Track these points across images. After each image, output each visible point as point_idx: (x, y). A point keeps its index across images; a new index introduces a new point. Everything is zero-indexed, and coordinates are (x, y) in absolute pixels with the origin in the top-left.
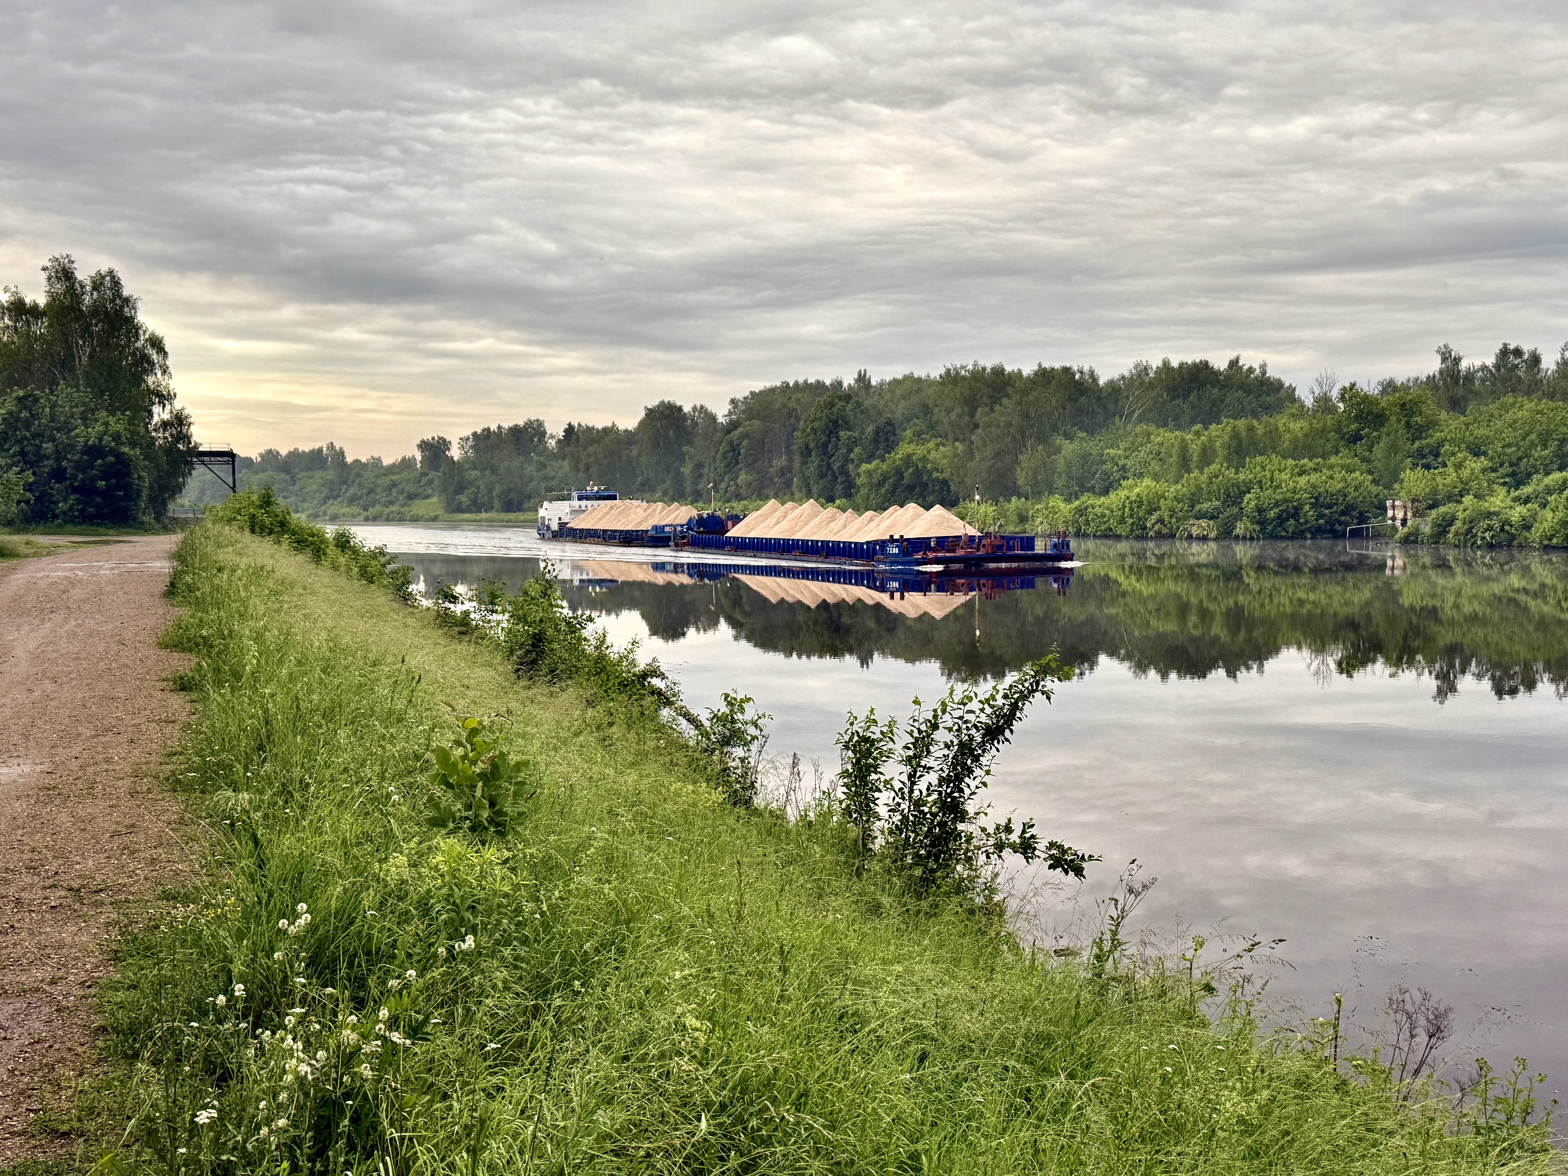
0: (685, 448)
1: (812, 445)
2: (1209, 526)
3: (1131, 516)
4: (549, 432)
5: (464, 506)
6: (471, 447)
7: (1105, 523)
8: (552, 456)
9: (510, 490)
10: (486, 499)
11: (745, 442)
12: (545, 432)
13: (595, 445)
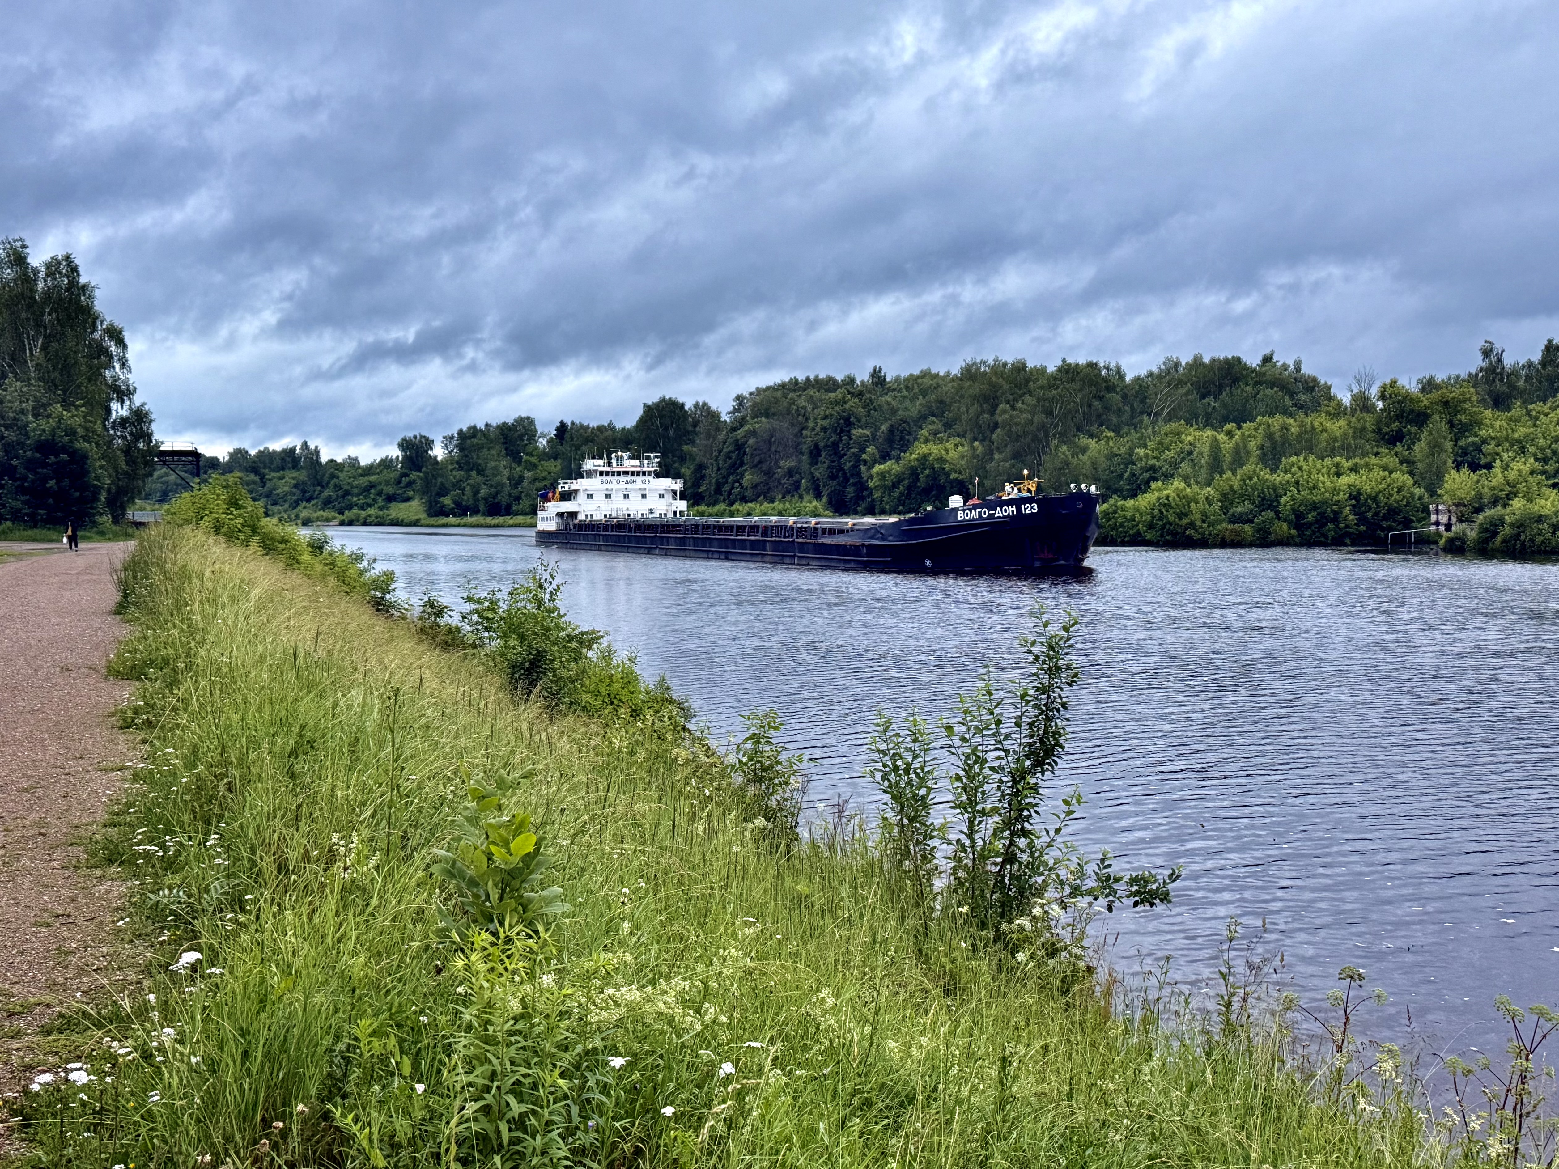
0: (685, 448)
1: (821, 444)
3: (1161, 520)
4: (539, 431)
5: (447, 509)
6: (456, 446)
8: (544, 456)
9: (497, 493)
10: (471, 502)
11: (751, 442)
12: (535, 431)
13: (589, 444)
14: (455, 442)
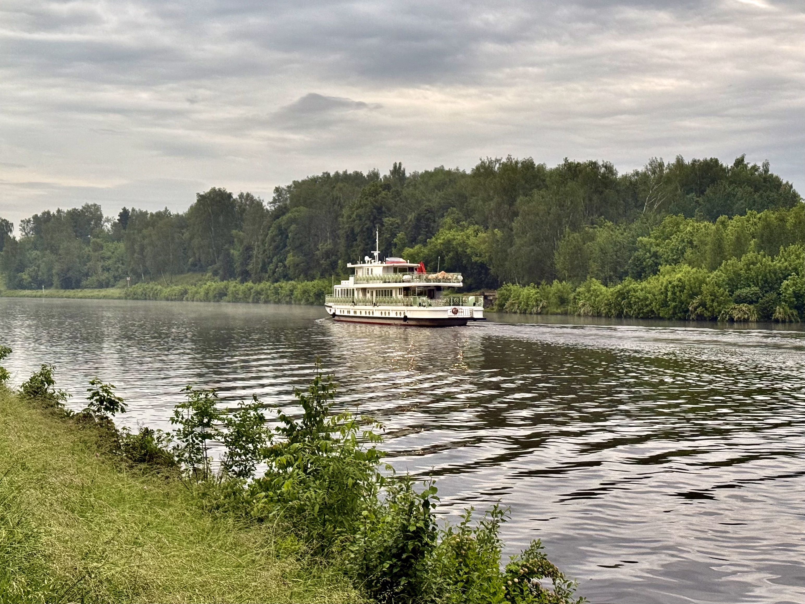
0: (234, 232)
1: (357, 230)
2: (749, 310)
3: (674, 300)
4: (105, 216)
5: (25, 283)
6: (32, 229)
7: (647, 306)
8: (109, 238)
9: (69, 270)
10: (45, 277)
11: (293, 227)
12: (101, 217)
13: (150, 228)
14: (31, 225)
